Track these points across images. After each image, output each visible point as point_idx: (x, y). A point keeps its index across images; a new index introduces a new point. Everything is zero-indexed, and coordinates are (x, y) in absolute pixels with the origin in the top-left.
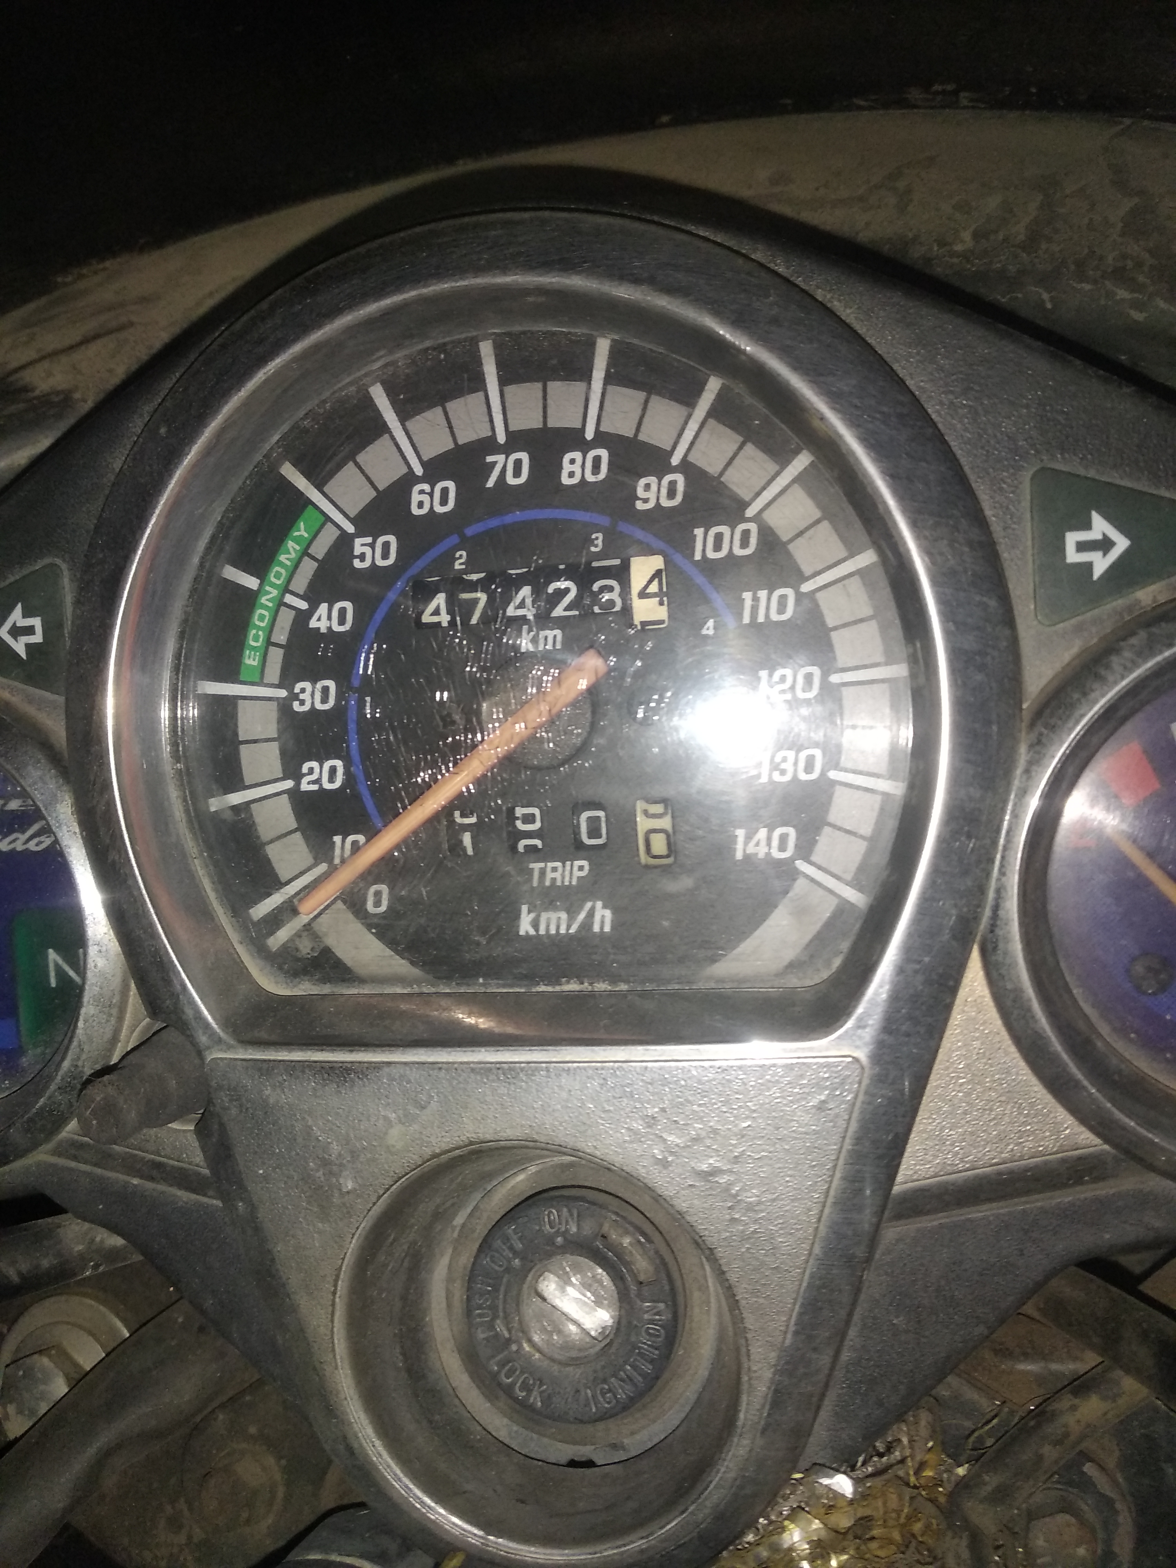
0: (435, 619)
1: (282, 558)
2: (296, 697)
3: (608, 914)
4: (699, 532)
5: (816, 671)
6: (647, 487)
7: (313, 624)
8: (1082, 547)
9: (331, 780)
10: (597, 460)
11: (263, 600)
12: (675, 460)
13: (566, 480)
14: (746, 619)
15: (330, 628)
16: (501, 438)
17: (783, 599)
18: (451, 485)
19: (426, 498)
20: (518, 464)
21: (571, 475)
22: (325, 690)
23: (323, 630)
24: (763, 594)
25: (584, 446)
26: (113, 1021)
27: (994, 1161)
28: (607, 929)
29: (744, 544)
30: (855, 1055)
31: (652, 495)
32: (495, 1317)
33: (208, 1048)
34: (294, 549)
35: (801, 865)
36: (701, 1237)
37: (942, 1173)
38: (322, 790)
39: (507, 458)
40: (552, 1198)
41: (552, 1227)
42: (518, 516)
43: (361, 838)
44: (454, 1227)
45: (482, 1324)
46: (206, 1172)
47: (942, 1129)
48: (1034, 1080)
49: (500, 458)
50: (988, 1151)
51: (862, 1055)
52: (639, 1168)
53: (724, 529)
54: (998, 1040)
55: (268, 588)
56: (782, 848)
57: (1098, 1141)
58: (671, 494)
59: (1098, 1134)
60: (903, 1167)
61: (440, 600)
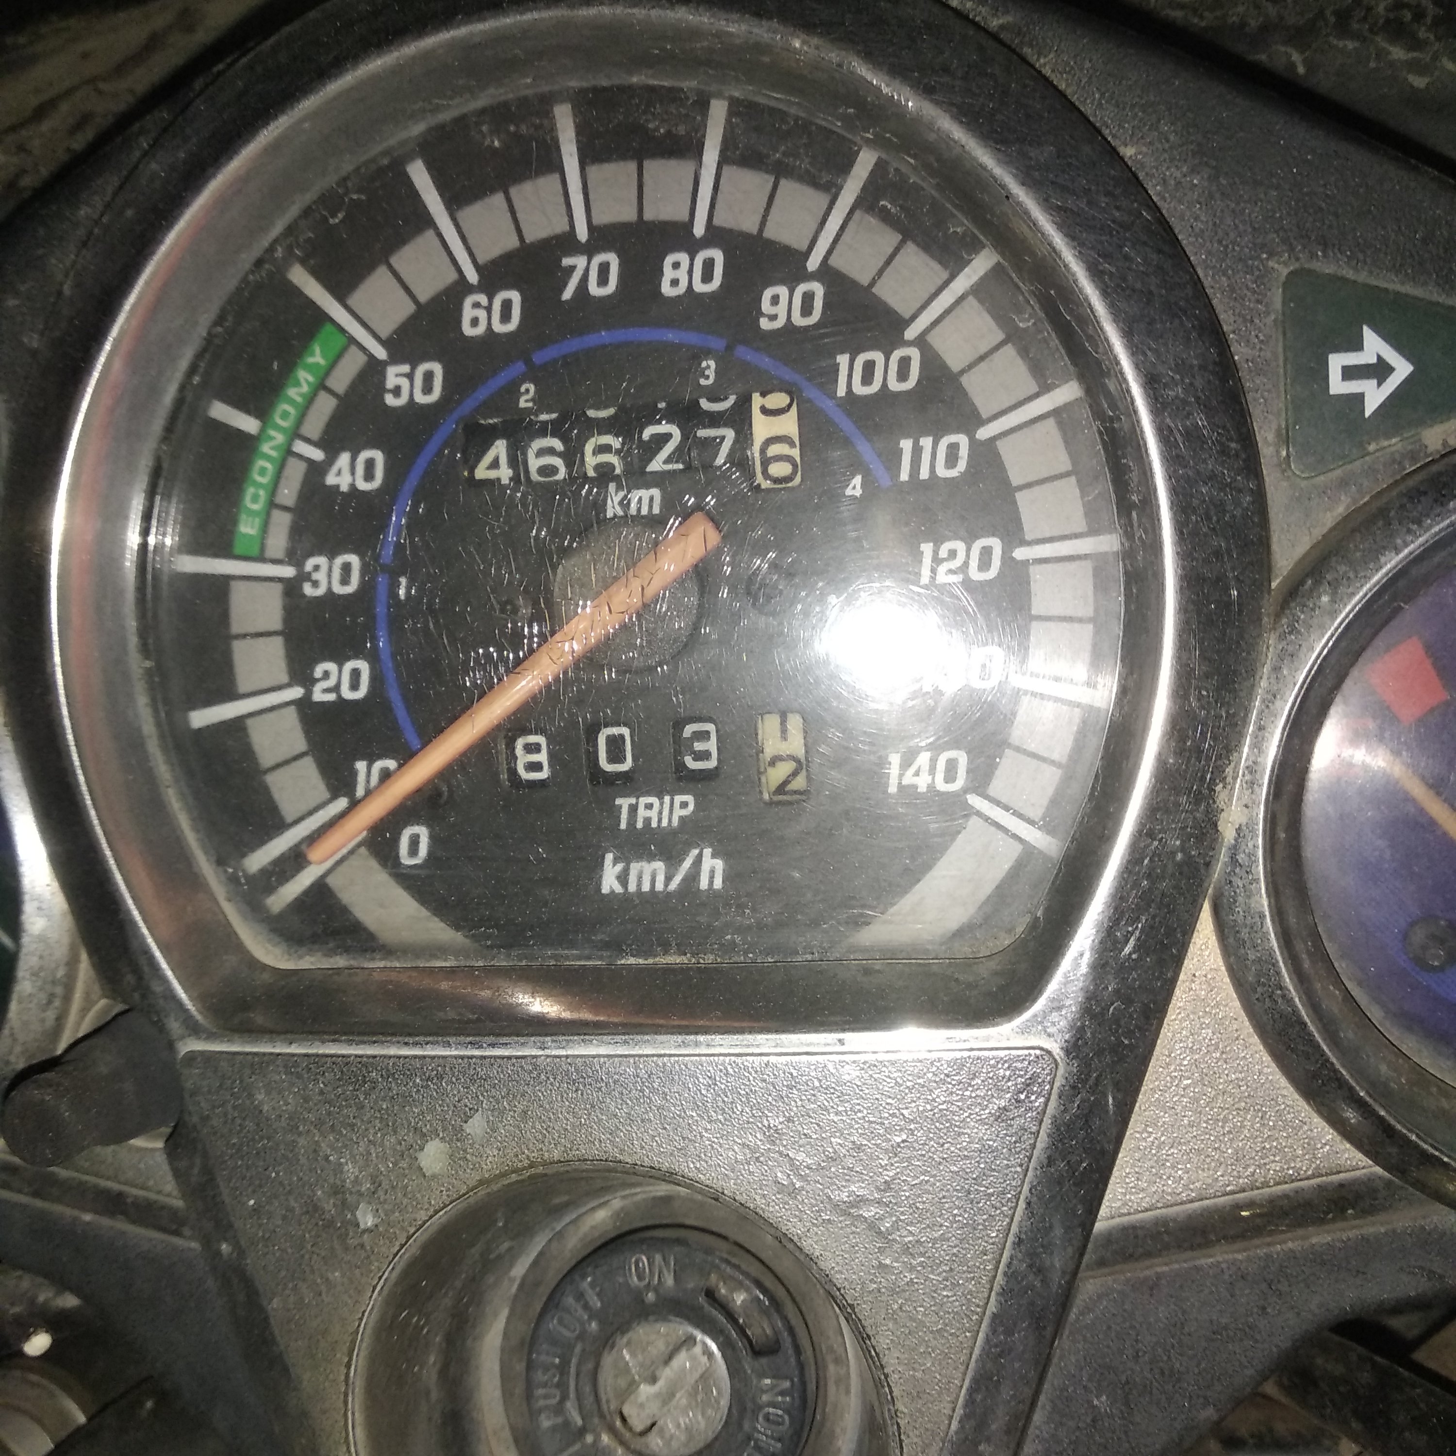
0: (492, 474)
1: (292, 392)
2: (307, 577)
3: (719, 864)
4: (843, 360)
5: (996, 544)
6: (775, 300)
7: (331, 480)
8: (1349, 373)
9: (354, 686)
10: (709, 265)
11: (266, 448)
12: (813, 263)
13: (666, 289)
14: (904, 476)
15: (353, 486)
16: (582, 234)
17: (953, 449)
18: (515, 296)
19: (482, 314)
20: (604, 269)
21: (675, 283)
22: (346, 568)
23: (344, 488)
24: (926, 442)
25: (692, 247)
26: (57, 1003)
27: (1228, 1189)
28: (718, 884)
29: (903, 376)
30: (1046, 1045)
31: (781, 310)
32: (564, 1398)
33: (182, 1038)
34: (306, 381)
35: (974, 800)
36: (839, 1290)
37: (1159, 1205)
38: (341, 701)
39: (589, 263)
40: (642, 1241)
41: (640, 1278)
42: (604, 336)
43: (391, 764)
44: (512, 1280)
45: (547, 1407)
46: (179, 1203)
47: (1159, 1148)
48: (1283, 1082)
49: (580, 262)
50: (1222, 1176)
51: (1055, 1047)
52: (757, 1197)
53: (877, 356)
54: (1235, 1027)
55: (272, 433)
56: (950, 778)
57: (1366, 1161)
58: (807, 310)
59: (1367, 1154)
60: (1108, 1195)
61: (500, 448)
